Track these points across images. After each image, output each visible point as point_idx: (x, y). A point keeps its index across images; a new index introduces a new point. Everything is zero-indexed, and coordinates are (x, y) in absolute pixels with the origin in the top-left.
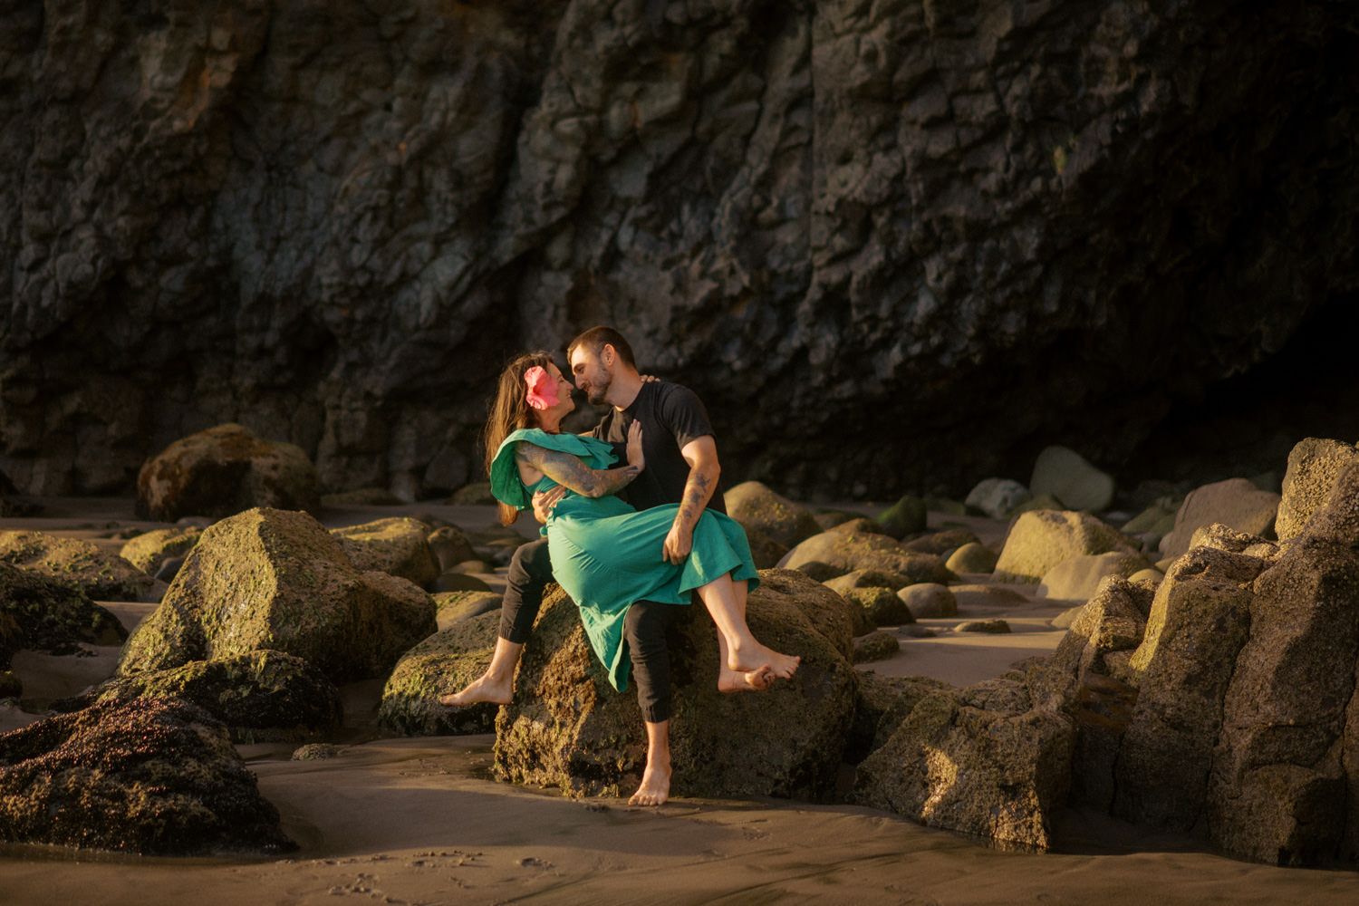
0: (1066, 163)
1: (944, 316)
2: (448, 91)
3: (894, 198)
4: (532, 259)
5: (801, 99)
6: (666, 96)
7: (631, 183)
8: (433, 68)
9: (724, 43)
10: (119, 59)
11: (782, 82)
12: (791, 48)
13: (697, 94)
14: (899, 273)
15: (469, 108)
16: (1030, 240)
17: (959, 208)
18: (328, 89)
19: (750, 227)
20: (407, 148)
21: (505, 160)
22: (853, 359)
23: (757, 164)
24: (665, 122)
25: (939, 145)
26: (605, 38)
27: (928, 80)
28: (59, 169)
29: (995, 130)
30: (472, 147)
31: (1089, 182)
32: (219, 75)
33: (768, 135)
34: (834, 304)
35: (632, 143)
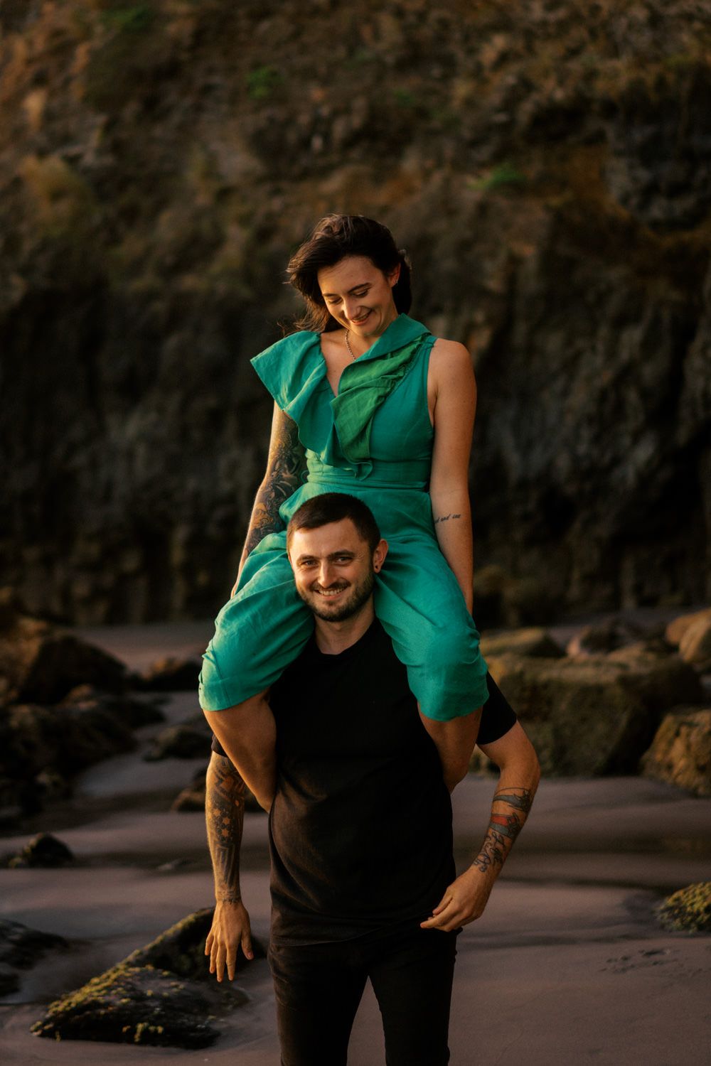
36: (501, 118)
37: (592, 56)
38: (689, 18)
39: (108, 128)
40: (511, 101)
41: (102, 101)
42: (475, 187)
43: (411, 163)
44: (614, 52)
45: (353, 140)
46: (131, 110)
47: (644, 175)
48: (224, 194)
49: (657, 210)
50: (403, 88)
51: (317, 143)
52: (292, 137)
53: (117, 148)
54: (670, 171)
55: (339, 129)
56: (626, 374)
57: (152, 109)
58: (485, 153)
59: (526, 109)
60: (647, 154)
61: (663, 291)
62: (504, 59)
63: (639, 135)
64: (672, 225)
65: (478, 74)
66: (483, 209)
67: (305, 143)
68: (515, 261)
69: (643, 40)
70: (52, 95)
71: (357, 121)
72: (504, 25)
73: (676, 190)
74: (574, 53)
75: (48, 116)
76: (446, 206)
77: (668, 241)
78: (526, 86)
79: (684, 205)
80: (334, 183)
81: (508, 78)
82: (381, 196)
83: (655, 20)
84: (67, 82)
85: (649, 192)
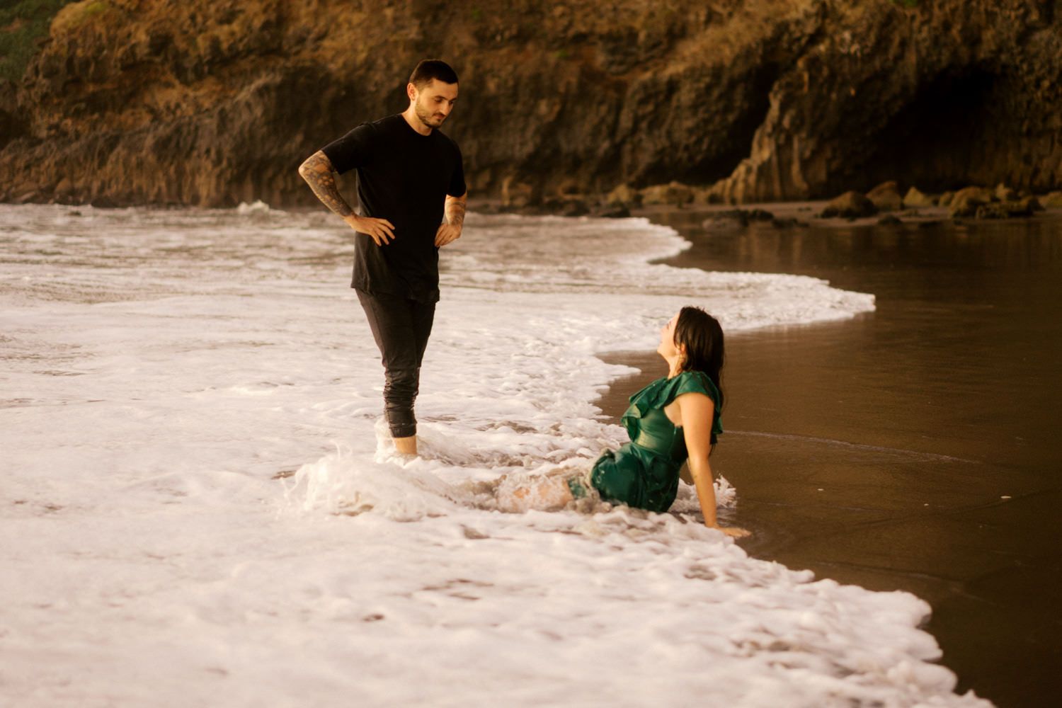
0: (731, 118)
1: (709, 149)
2: (604, 109)
3: (697, 127)
4: (623, 142)
5: (678, 107)
6: (650, 108)
7: (644, 125)
8: (601, 103)
9: (661, 97)
10: (535, 106)
11: (674, 103)
12: (675, 98)
13: (657, 106)
14: (699, 141)
15: (609, 111)
16: (724, 133)
17: (711, 127)
18: (579, 110)
19: (669, 134)
20: (596, 121)
21: (617, 121)
22: (691, 158)
23: (669, 121)
24: (650, 113)
25: (706, 116)
26: (638, 97)
27: (703, 104)
28: (523, 130)
29: (717, 112)
30: (610, 119)
31: (736, 122)
32: (557, 108)
33: (672, 114)
34: (687, 148)
35: (644, 117)
36: (562, 35)
37: (592, 17)
38: (626, 10)
39: (421, 25)
40: (566, 29)
41: (418, 16)
42: (553, 57)
43: (530, 47)
44: (601, 17)
45: (512, 38)
46: (428, 19)
47: (610, 58)
48: (465, 53)
49: (614, 69)
50: (528, 21)
51: (498, 38)
52: (488, 34)
53: (424, 33)
54: (618, 57)
55: (507, 34)
56: (603, 120)
57: (435, 19)
58: (556, 45)
59: (571, 33)
60: (613, 52)
61: (612, 94)
62: (563, 15)
63: (611, 45)
64: (618, 74)
65: (553, 18)
66: (557, 66)
67: (493, 37)
68: (568, 84)
69: (611, 15)
70: (396, 11)
71: (514, 31)
72: (563, 4)
73: (621, 63)
74: (586, 15)
75: (395, 19)
76: (544, 63)
77: (615, 78)
78: (570, 25)
79: (622, 68)
80: (504, 51)
81: (565, 22)
82: (520, 58)
83: (615, 9)
84: (403, 8)
85: (611, 63)
